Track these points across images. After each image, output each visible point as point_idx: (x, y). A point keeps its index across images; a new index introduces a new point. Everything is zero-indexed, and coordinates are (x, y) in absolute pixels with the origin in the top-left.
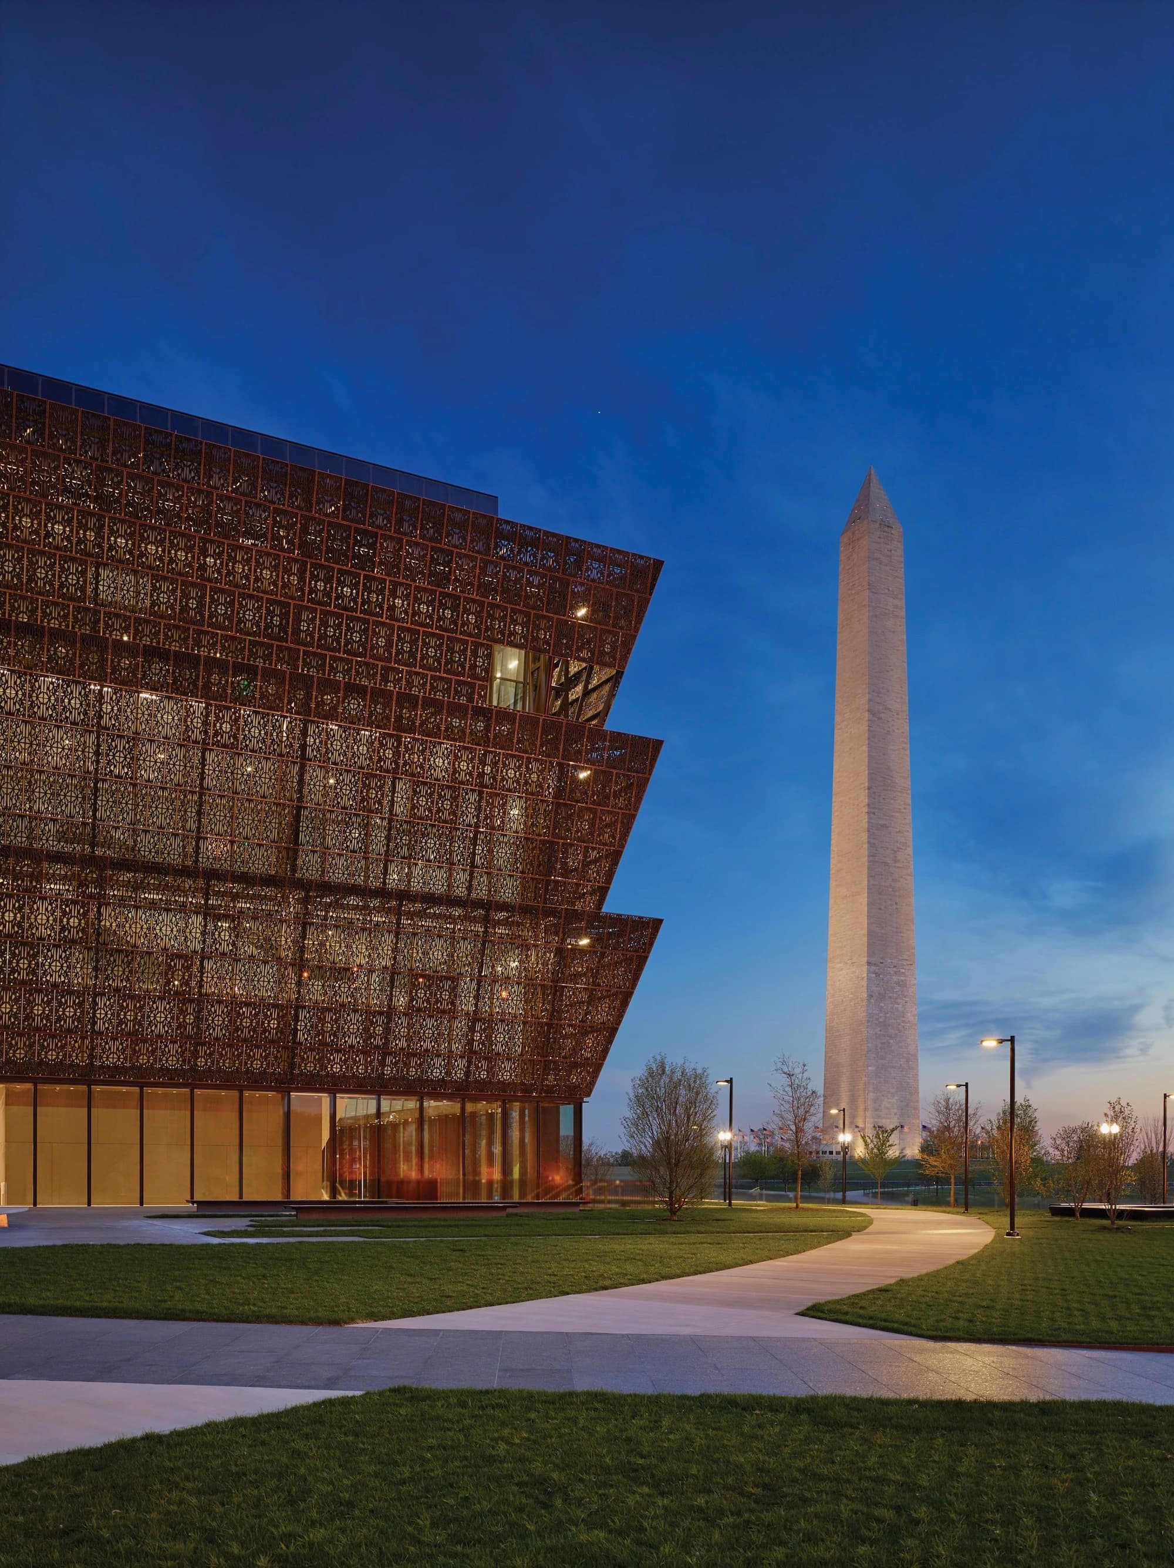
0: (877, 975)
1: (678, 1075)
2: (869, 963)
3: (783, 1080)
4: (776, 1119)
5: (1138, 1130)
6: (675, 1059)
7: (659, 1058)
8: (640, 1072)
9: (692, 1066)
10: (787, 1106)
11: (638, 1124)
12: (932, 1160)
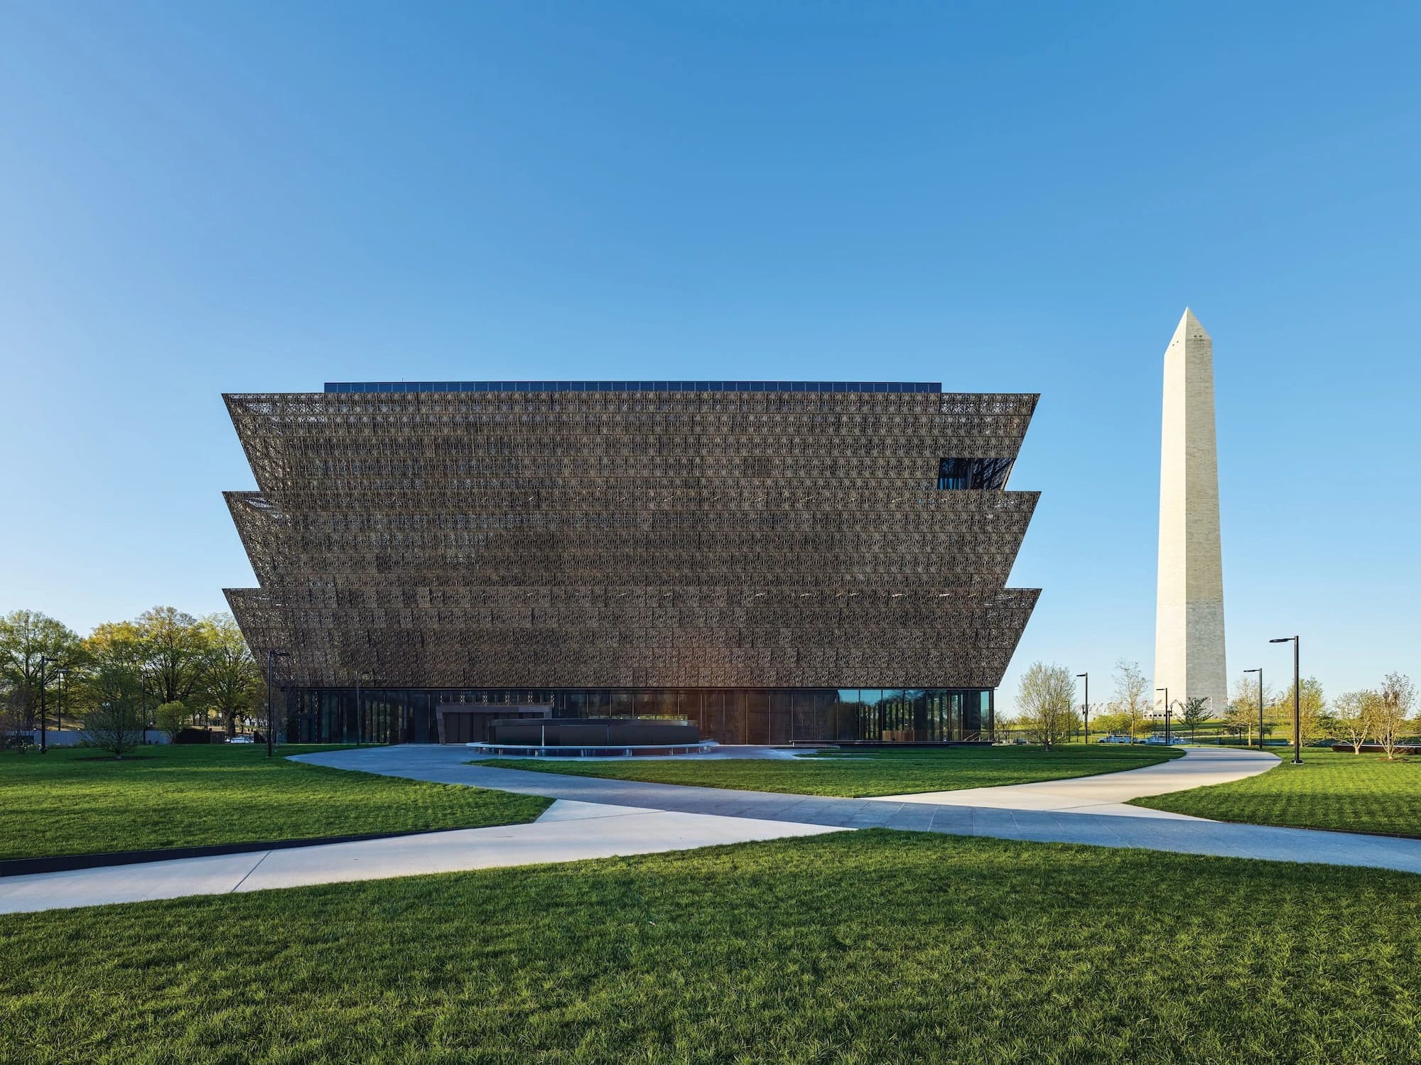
0: (1194, 609)
1: (1050, 672)
2: (1187, 603)
3: (1121, 673)
4: (1117, 695)
5: (1415, 694)
6: (1047, 663)
7: (1037, 664)
8: (1027, 671)
9: (1058, 666)
10: (1124, 687)
11: (1026, 700)
12: (1234, 718)
